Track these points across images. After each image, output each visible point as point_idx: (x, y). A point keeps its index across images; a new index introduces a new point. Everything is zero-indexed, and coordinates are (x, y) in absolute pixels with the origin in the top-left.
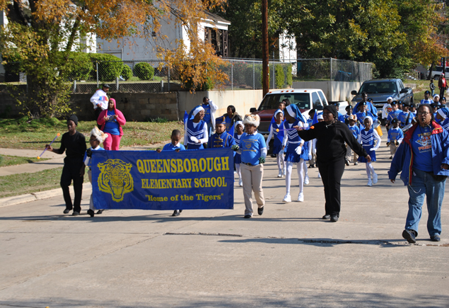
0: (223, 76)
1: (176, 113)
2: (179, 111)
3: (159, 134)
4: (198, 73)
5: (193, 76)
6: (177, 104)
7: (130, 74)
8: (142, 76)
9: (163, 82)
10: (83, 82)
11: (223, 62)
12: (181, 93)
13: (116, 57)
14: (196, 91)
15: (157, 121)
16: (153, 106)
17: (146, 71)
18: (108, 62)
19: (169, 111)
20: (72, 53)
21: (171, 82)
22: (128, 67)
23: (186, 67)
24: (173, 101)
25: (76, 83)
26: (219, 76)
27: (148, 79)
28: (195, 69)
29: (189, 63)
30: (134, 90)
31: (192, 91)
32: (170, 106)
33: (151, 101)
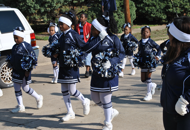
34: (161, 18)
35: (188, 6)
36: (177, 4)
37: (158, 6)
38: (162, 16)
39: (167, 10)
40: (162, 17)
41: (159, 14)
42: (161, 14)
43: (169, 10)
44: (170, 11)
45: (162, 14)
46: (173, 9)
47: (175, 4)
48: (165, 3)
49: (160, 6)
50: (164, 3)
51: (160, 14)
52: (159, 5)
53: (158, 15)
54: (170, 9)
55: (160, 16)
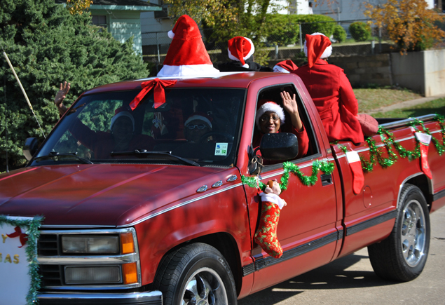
0: (439, 34)
1: (388, 77)
2: (392, 74)
3: (366, 102)
4: (410, 30)
5: (404, 35)
6: (389, 68)
7: (344, 36)
8: (357, 38)
9: (374, 43)
10: (290, 47)
11: (438, 17)
12: (394, 55)
13: (325, 18)
14: (408, 51)
15: (366, 87)
16: (362, 71)
17: (362, 32)
18: (317, 24)
19: (381, 75)
20: (268, 15)
21: (383, 42)
22: (341, 28)
23: (397, 25)
24: (385, 64)
25: (278, 49)
26: (435, 33)
27: (364, 40)
28: (407, 27)
29: (399, 20)
30: (342, 53)
31: (403, 51)
32: (381, 70)
33: (361, 65)
34: (13, 153)
35: (86, 121)
36: (55, 115)
37: (5, 120)
38: (17, 148)
39: (30, 133)
40: (18, 151)
41: (8, 143)
42: (14, 143)
43: (34, 132)
44: (38, 135)
45: (17, 143)
46: (44, 128)
47: (51, 115)
48: (24, 113)
49: (11, 122)
50: (20, 112)
51: (11, 142)
52: (9, 120)
53: (5, 145)
54: (37, 127)
55: (12, 147)
